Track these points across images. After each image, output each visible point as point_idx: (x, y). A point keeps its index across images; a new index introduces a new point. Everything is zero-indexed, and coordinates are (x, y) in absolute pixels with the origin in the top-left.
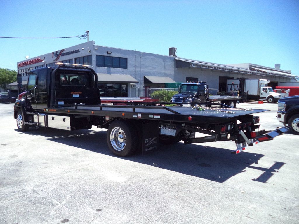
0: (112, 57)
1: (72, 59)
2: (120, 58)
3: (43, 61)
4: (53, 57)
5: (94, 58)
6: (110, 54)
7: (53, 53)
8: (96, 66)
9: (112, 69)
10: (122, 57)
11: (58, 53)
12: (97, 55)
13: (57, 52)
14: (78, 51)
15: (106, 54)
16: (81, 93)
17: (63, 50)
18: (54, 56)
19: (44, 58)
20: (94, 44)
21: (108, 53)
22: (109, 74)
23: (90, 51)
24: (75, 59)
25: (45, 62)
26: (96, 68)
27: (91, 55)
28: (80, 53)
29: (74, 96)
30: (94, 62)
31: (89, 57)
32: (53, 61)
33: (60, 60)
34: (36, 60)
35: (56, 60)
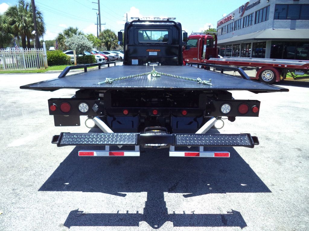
0: (301, 5)
1: (253, 13)
3: (232, 18)
4: (239, 13)
5: (272, 9)
6: (298, 0)
7: (240, 8)
8: (274, 19)
9: (298, 22)
11: (243, 8)
12: (276, 5)
13: (243, 6)
14: (259, 2)
15: (291, 2)
16: (159, 50)
17: (248, 3)
18: (241, 11)
19: (234, 14)
22: (293, 28)
24: (256, 12)
25: (234, 19)
26: (274, 21)
27: (269, 6)
28: (260, 4)
29: (151, 54)
30: (271, 15)
31: (267, 8)
32: (239, 18)
33: (244, 15)
34: (228, 18)
35: (242, 15)
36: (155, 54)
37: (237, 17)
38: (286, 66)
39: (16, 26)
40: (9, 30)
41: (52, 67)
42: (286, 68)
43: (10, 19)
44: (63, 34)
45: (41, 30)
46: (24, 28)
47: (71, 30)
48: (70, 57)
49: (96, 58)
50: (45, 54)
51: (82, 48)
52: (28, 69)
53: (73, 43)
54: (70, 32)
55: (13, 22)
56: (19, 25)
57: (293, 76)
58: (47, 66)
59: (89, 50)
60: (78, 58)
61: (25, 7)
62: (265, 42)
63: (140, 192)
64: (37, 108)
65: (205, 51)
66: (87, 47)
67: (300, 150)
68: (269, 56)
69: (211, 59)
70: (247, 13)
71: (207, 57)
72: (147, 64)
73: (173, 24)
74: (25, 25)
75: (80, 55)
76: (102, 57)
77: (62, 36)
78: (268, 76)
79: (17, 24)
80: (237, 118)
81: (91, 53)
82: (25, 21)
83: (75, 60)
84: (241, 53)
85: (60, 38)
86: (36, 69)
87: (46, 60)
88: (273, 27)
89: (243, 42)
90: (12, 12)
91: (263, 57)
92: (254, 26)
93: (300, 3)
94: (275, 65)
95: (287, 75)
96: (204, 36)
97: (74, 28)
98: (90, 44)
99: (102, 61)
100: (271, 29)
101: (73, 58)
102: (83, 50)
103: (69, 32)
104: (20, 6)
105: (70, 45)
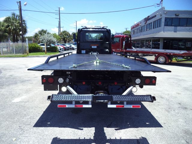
0: (180, 18)
1: (152, 22)
2: (187, 18)
5: (163, 20)
6: (178, 15)
7: (144, 19)
8: (165, 26)
9: (178, 28)
10: (190, 17)
12: (165, 18)
13: (146, 18)
14: (155, 16)
15: (174, 16)
16: (98, 45)
17: (149, 16)
18: (145, 21)
19: (141, 22)
20: (164, 9)
21: (176, 15)
22: (175, 31)
23: (161, 15)
24: (154, 22)
25: (141, 25)
26: (164, 28)
27: (161, 18)
28: (156, 17)
29: (93, 47)
30: (163, 23)
31: (160, 19)
32: (144, 25)
33: (147, 23)
34: (137, 24)
35: (145, 23)
36: (96, 47)
37: (143, 24)
38: (172, 54)
39: (9, 28)
40: (5, 31)
41: (32, 54)
42: (172, 55)
43: (6, 24)
44: (38, 33)
45: (25, 31)
46: (14, 29)
47: (43, 31)
48: (42, 47)
49: (58, 48)
50: (27, 46)
51: (50, 42)
52: (16, 55)
53: (44, 39)
54: (43, 32)
55: (8, 26)
56: (11, 28)
57: (176, 60)
58: (28, 53)
59: (54, 43)
60: (47, 48)
61: (16, 17)
62: (160, 39)
63: (91, 127)
64: (26, 79)
65: (124, 44)
66: (53, 41)
67: (180, 104)
68: (162, 48)
69: (128, 50)
70: (148, 22)
71: (126, 49)
72: (90, 53)
73: (106, 30)
74: (15, 28)
75: (48, 46)
76: (62, 48)
77: (37, 34)
78: (162, 60)
79: (10, 27)
80: (144, 86)
81: (55, 45)
82: (15, 25)
83: (45, 49)
84: (146, 45)
85: (36, 36)
86: (21, 55)
87: (28, 49)
88: (164, 31)
89: (146, 39)
90: (7, 20)
91: (158, 48)
92: (153, 30)
93: (179, 17)
94: (166, 53)
95: (173, 59)
96: (124, 36)
97: (45, 30)
98: (55, 40)
99: (62, 50)
100: (163, 32)
101: (44, 48)
102: (50, 43)
103: (41, 32)
104: (12, 17)
105: (42, 40)
